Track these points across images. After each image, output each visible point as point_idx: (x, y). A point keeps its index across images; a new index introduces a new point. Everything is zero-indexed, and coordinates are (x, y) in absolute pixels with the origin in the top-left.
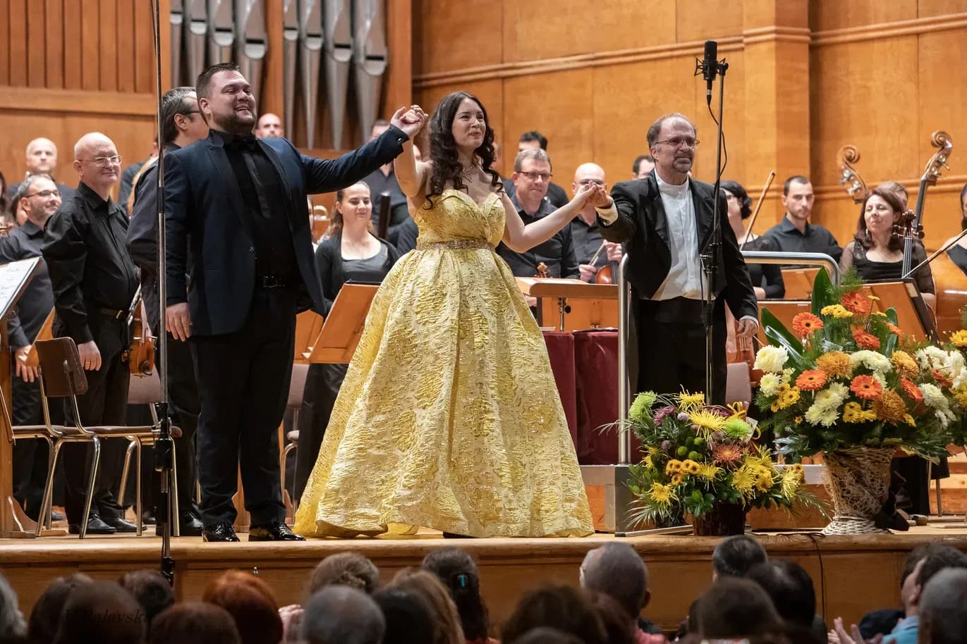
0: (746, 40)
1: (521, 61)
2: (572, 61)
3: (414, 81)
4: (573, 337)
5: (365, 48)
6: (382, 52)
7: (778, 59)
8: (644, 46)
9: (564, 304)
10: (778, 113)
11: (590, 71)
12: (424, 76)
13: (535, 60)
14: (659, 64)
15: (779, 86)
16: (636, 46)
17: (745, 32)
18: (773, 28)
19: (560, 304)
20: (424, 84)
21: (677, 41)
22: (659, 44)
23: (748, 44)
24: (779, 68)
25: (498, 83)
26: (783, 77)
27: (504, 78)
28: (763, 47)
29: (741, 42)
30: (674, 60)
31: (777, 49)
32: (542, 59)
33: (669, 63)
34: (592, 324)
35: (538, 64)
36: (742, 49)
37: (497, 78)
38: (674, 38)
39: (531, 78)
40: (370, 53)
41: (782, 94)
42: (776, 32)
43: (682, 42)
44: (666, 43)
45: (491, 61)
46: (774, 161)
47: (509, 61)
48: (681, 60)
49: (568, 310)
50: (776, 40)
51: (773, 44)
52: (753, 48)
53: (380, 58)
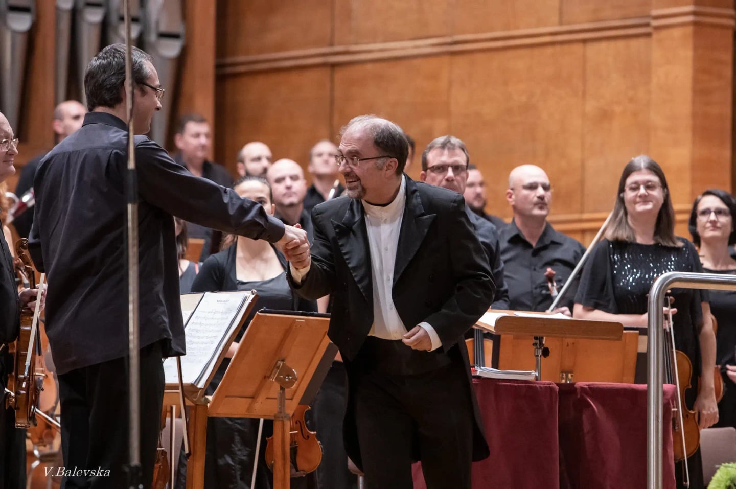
0: (655, 23)
1: (357, 44)
2: (424, 46)
3: (219, 67)
4: (557, 388)
5: (158, 23)
6: (178, 28)
7: (696, 48)
8: (517, 28)
9: (541, 344)
10: (694, 115)
11: (446, 59)
12: (229, 60)
13: (375, 42)
14: (536, 51)
15: (696, 80)
16: (507, 27)
17: (655, 12)
18: (689, 8)
19: (535, 344)
20: (229, 70)
21: (561, 23)
22: (537, 26)
23: (658, 28)
24: (697, 59)
25: (326, 72)
26: (702, 70)
27: (334, 66)
28: (676, 33)
29: (647, 25)
30: (558, 48)
31: (696, 34)
32: (385, 41)
33: (549, 50)
34: (562, 372)
35: (377, 48)
36: (648, 35)
37: (324, 65)
38: (555, 19)
39: (369, 67)
40: (163, 28)
41: (700, 91)
42: (694, 13)
43: (569, 23)
44: (545, 25)
45: (316, 44)
46: (687, 176)
47: (340, 44)
48: (566, 48)
49: (546, 352)
50: (695, 24)
51: (689, 30)
52: (664, 34)
53: (174, 36)
